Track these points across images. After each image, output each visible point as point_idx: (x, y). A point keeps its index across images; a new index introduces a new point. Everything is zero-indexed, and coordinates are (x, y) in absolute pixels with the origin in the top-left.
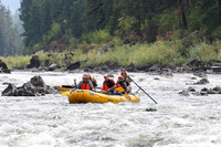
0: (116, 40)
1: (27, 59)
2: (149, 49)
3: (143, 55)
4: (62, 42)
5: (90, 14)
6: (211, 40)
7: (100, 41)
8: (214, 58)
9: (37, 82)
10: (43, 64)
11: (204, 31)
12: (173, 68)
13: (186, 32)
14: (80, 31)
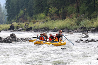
0: (48, 18)
1: (9, 26)
2: (62, 22)
3: (60, 24)
4: (24, 18)
5: (36, 6)
6: (90, 18)
7: (41, 18)
8: (91, 26)
9: (13, 36)
10: (16, 28)
11: (87, 14)
12: (73, 31)
13: (79, 14)
14: (32, 14)
